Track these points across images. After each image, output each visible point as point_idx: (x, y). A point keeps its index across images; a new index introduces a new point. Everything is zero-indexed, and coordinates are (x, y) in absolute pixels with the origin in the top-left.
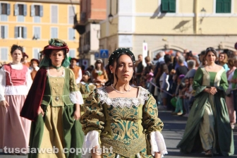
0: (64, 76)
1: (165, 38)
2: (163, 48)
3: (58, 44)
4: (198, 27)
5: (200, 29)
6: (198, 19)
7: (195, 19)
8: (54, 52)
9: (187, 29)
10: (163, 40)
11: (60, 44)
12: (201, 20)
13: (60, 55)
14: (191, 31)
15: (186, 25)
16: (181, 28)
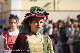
0: (43, 41)
3: (40, 12)
4: (56, 6)
8: (36, 19)
9: (50, 7)
11: (42, 12)
13: (41, 22)
14: (52, 9)
15: (50, 5)
16: (47, 7)
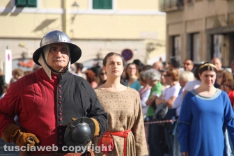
1: (23, 42)
2: (20, 57)
5: (72, 31)
6: (68, 17)
7: (64, 16)
10: (20, 45)
12: (73, 19)
